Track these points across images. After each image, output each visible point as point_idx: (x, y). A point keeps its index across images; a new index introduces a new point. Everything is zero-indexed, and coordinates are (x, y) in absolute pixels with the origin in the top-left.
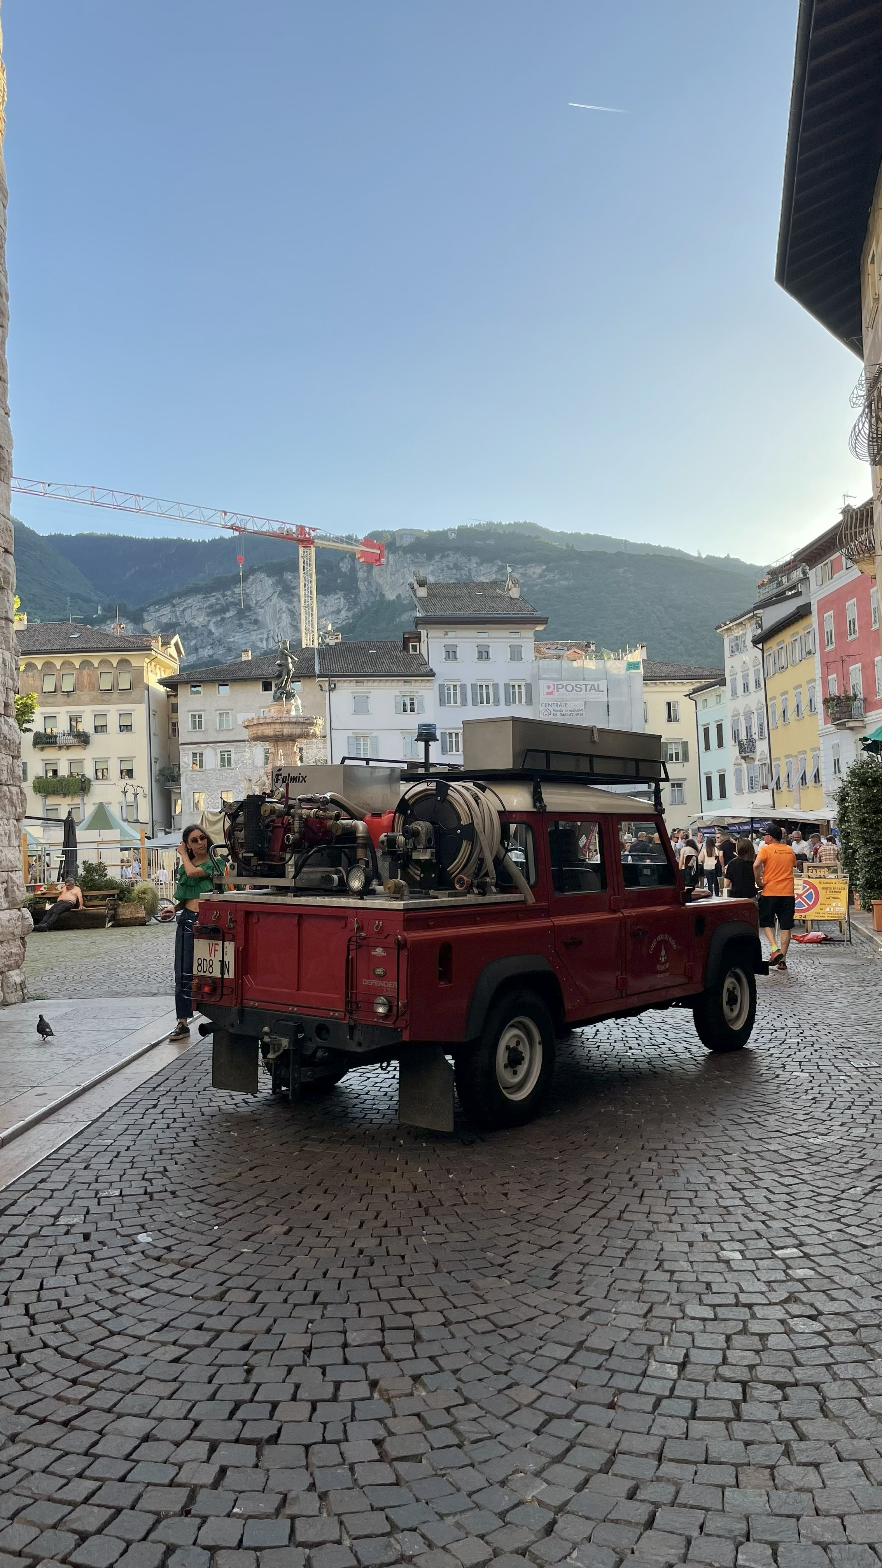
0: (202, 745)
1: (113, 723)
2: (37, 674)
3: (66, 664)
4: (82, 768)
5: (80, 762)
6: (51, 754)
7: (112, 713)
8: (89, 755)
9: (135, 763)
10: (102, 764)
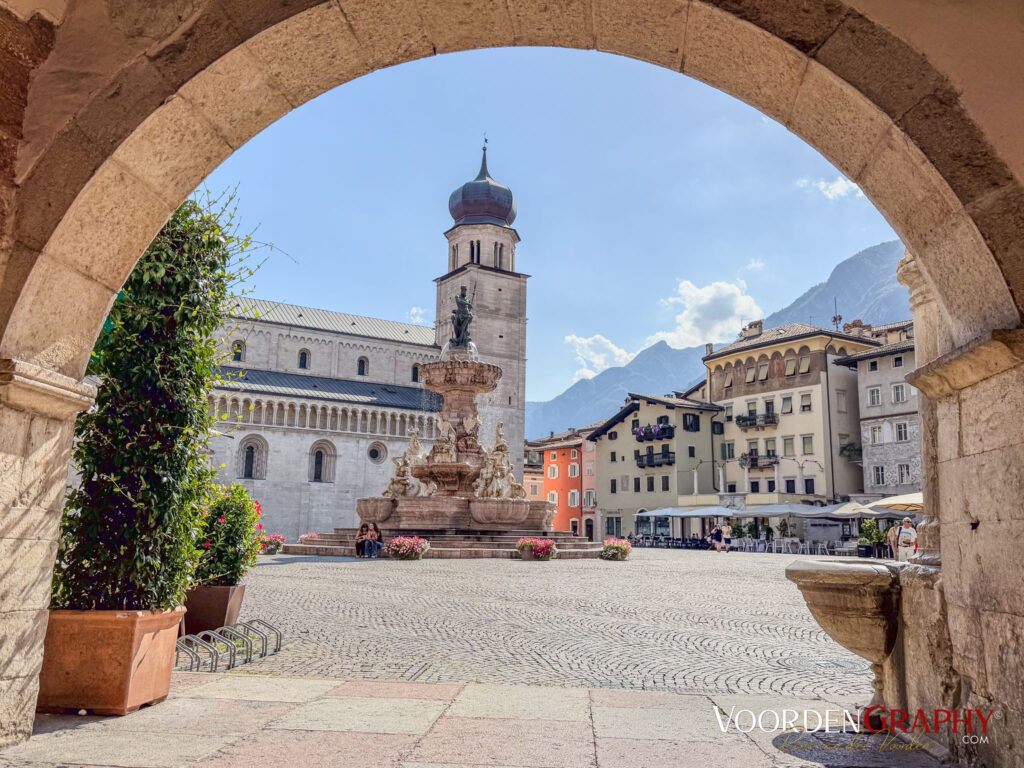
0: (880, 420)
1: (797, 403)
2: (742, 369)
3: (763, 356)
5: (773, 440)
6: (752, 434)
8: (778, 434)
9: (814, 439)
10: (788, 441)
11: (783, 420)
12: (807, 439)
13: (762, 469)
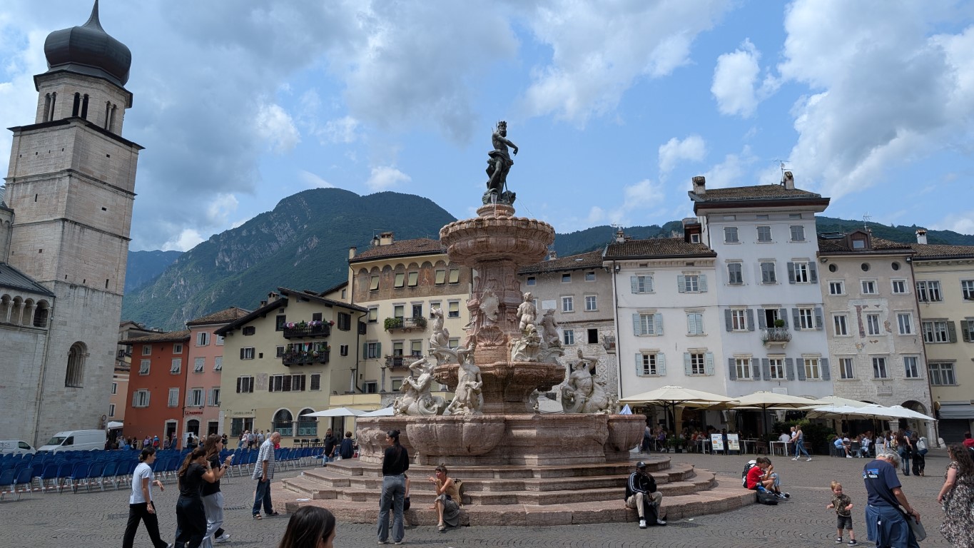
2: (391, 273)
3: (413, 265)
4: (421, 347)
7: (445, 302)
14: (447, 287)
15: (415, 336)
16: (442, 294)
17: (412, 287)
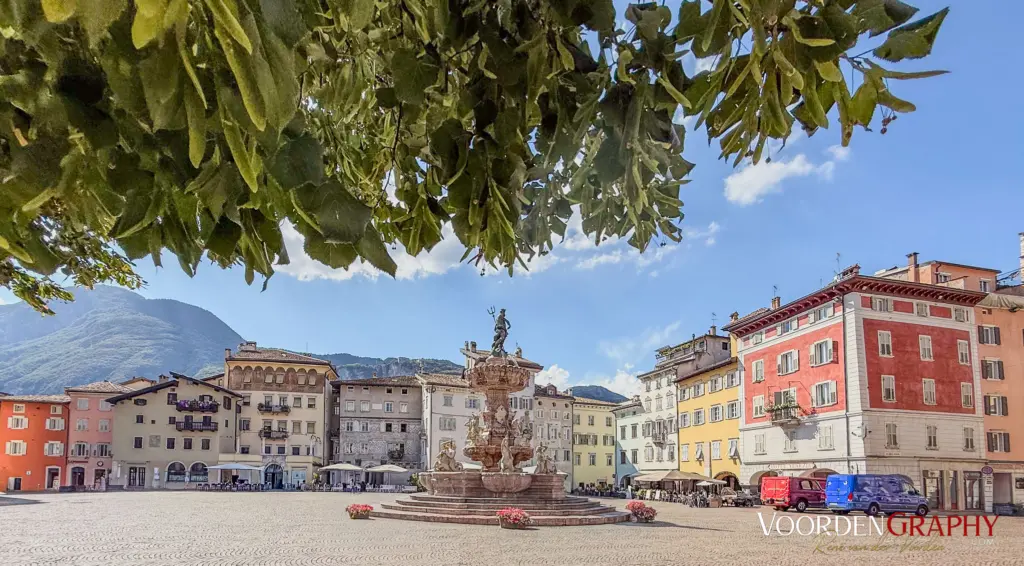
0: (352, 419)
1: (305, 402)
2: (262, 373)
3: (281, 369)
4: (285, 425)
5: (285, 422)
6: (268, 416)
7: (305, 397)
8: (290, 419)
9: (316, 425)
10: (297, 424)
11: (294, 411)
12: (311, 425)
13: (274, 439)
14: (306, 388)
15: (282, 417)
16: (303, 391)
17: (279, 385)
